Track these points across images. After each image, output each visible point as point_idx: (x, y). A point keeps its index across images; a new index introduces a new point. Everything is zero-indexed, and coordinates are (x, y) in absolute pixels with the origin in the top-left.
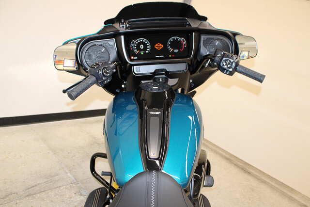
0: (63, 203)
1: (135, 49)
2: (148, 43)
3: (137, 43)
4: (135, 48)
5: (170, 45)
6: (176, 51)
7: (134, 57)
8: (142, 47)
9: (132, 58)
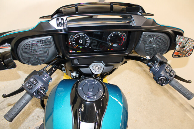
0: (24, 114)
1: (74, 44)
2: (87, 38)
3: (76, 38)
4: (74, 42)
5: (109, 40)
6: (115, 45)
7: (72, 51)
8: (81, 41)
9: (71, 52)
